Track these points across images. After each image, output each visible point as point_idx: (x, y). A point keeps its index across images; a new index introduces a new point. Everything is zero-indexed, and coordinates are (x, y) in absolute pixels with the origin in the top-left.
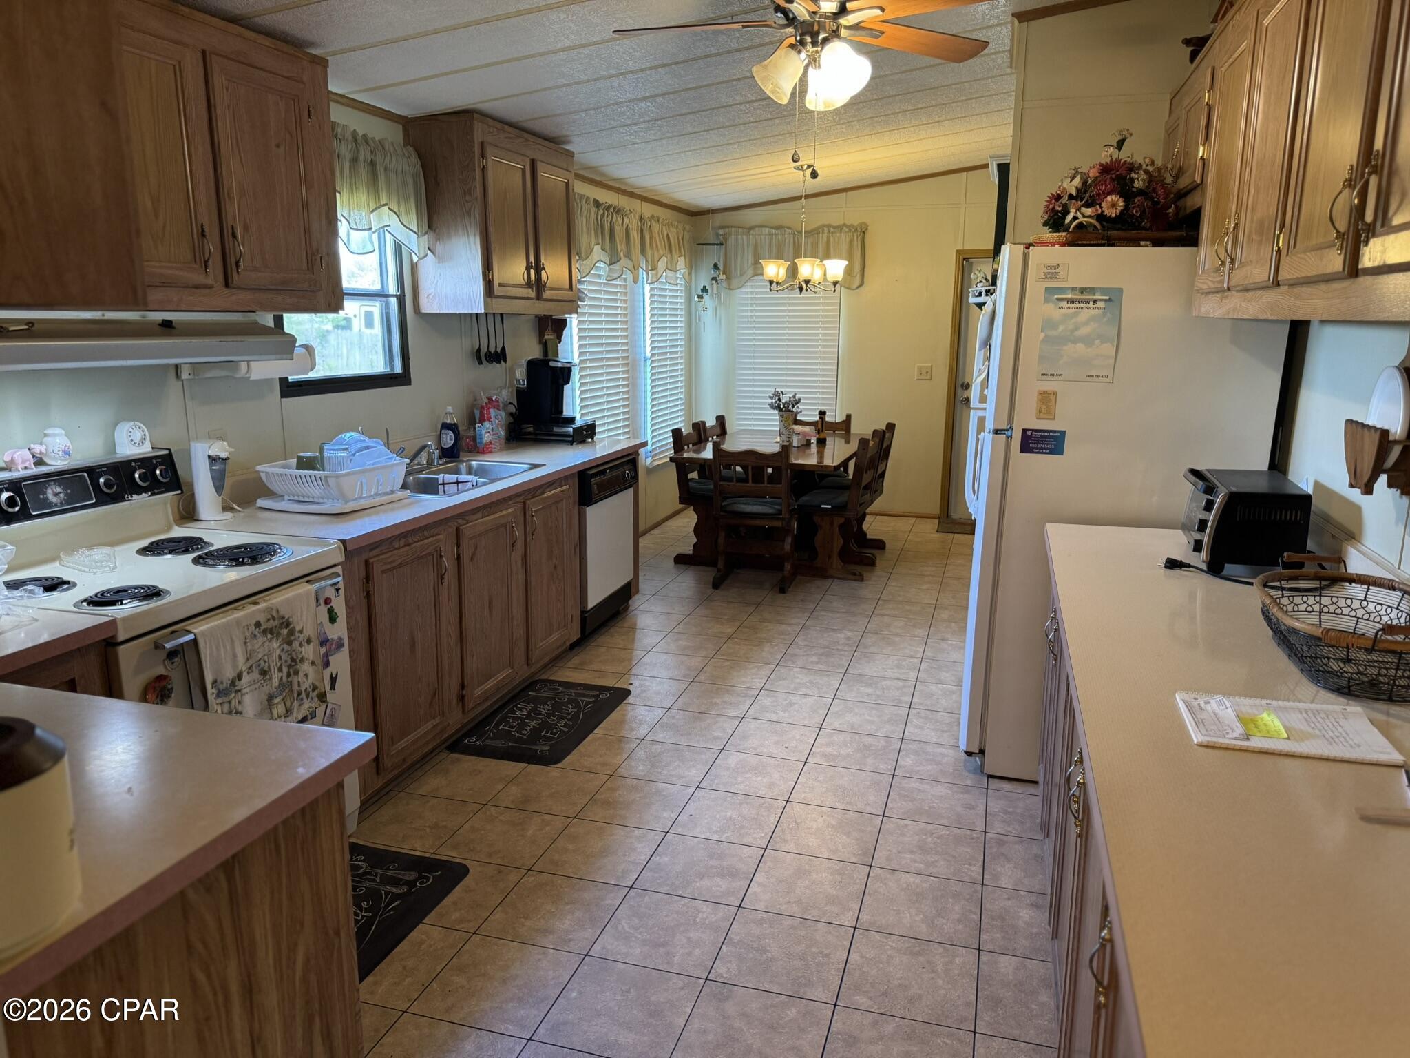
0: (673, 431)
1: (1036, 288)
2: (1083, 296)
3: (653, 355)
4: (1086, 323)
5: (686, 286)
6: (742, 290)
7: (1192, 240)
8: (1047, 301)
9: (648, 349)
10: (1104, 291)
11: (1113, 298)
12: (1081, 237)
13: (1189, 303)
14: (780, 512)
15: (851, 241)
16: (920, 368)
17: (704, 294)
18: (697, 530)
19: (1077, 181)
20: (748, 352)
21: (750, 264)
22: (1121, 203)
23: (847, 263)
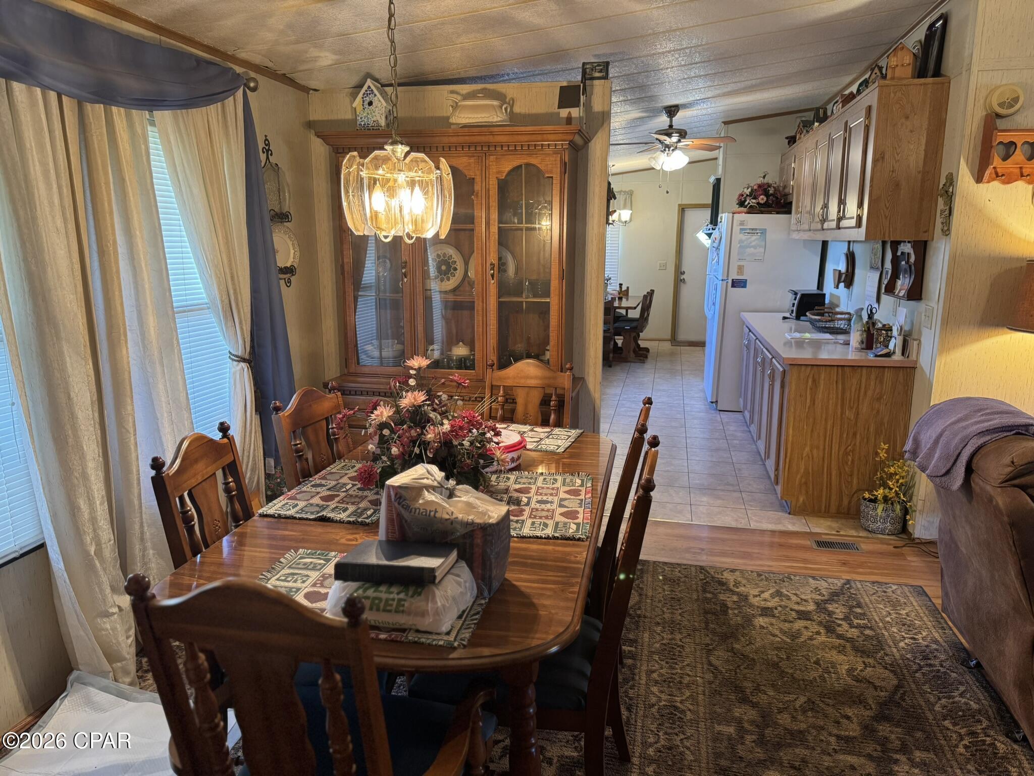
1: (736, 228)
2: (753, 231)
4: (754, 241)
7: (789, 212)
8: (740, 233)
10: (760, 230)
11: (763, 232)
12: (752, 210)
13: (789, 234)
14: (609, 329)
15: (626, 199)
16: (660, 264)
19: (750, 190)
22: (765, 199)
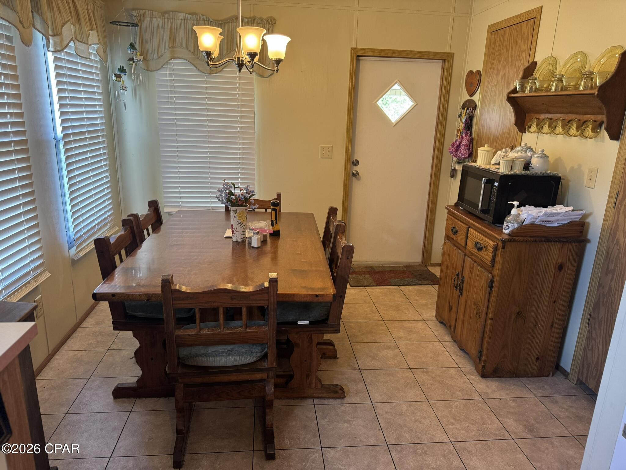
0: (97, 241)
3: (65, 136)
5: (101, 64)
6: (158, 72)
9: (59, 129)
17: (122, 75)
18: (139, 356)
20: (172, 131)
21: (167, 47)
23: (287, 39)
